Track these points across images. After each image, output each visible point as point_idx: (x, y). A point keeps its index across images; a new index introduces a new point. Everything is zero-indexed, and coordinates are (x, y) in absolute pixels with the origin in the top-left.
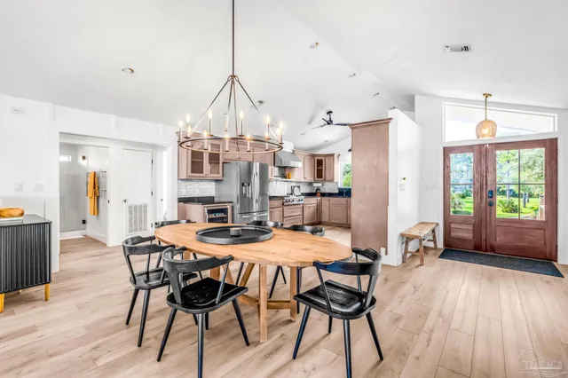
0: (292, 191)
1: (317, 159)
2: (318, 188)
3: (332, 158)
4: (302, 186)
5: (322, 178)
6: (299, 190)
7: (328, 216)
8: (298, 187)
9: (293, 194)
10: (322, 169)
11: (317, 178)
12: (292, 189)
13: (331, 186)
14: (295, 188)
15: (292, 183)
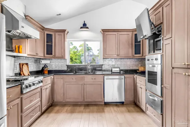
0: (21, 69)
1: (47, 34)
2: (45, 65)
3: (62, 34)
4: (29, 64)
5: (52, 54)
6: (28, 68)
7: (62, 95)
8: (27, 64)
9: (22, 73)
10: (52, 45)
11: (47, 54)
12: (20, 68)
13: (59, 63)
14: (23, 66)
15: (20, 59)
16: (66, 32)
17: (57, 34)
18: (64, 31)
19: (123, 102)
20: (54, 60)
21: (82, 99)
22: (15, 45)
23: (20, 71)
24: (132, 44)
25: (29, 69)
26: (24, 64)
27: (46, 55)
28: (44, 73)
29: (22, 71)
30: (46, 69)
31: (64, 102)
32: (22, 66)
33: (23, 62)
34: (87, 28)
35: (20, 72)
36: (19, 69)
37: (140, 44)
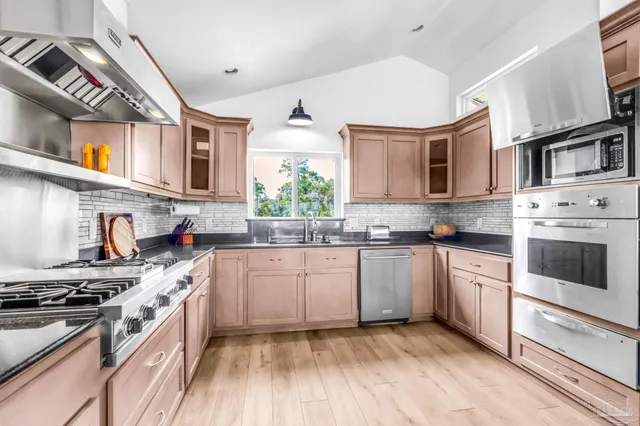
1: (193, 127)
2: (186, 219)
3: (239, 130)
4: (136, 215)
5: (207, 188)
6: (132, 228)
7: (241, 308)
8: (128, 216)
9: (110, 249)
10: (207, 161)
11: (192, 187)
12: (103, 230)
13: (226, 215)
14: (115, 225)
15: (103, 199)
16: (249, 127)
17: (222, 129)
18: (242, 123)
19: (407, 319)
20: (209, 206)
21: (300, 316)
22: (80, 144)
23: (104, 239)
24: (422, 167)
25: (136, 233)
26: (118, 216)
27: (190, 191)
28: (181, 244)
29: (112, 242)
30: (187, 231)
31: (246, 327)
32: (112, 221)
33: (116, 209)
34: (308, 117)
35: (101, 244)
36: (100, 232)
37: (446, 167)
